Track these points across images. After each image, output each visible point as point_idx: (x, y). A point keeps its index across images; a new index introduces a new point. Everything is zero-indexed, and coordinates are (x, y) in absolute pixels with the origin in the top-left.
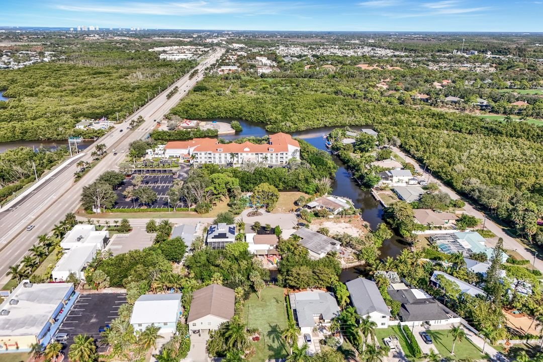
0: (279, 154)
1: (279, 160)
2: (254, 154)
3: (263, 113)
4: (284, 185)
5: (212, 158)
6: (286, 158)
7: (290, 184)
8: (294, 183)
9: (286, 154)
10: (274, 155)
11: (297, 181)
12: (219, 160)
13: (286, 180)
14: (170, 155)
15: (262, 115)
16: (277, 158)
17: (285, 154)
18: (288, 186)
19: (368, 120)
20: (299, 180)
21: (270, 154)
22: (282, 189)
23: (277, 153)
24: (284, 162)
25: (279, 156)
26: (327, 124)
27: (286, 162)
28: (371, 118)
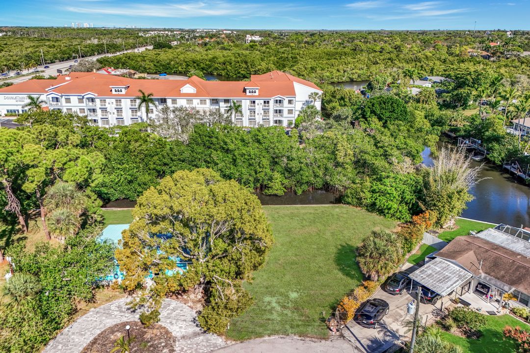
0: (272, 102)
1: (272, 117)
2: (208, 101)
3: (246, 63)
4: (286, 182)
5: (99, 112)
6: (290, 112)
7: (307, 175)
8: (321, 173)
9: (290, 102)
10: (259, 103)
11: (330, 165)
12: (115, 116)
13: (294, 165)
14: (10, 108)
15: (244, 65)
16: (266, 111)
17: (286, 102)
18: (299, 183)
19: (422, 72)
20: (337, 164)
21: (248, 102)
22: (280, 193)
23: (266, 99)
24: (285, 124)
25: (272, 106)
26: (355, 77)
27: (290, 124)
28: (426, 68)
